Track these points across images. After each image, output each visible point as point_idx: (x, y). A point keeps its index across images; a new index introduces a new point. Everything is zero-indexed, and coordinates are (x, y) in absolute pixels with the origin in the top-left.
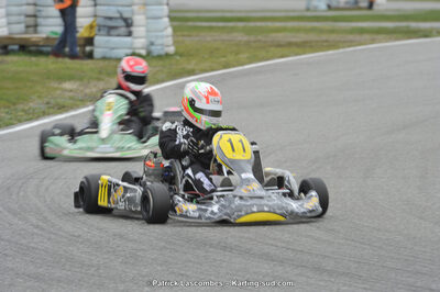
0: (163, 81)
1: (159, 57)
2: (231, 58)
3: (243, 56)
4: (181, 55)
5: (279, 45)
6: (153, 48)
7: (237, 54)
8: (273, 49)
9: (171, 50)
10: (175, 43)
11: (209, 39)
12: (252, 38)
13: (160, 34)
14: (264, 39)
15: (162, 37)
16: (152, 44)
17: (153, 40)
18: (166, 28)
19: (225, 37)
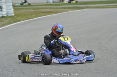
0: (12, 23)
1: (10, 17)
2: (30, 16)
3: (34, 16)
4: (16, 16)
5: (43, 13)
6: (8, 14)
7: (32, 15)
8: (41, 13)
9: (13, 15)
10: (14, 13)
11: (23, 11)
12: (35, 11)
13: (10, 10)
14: (38, 11)
15: (11, 11)
16: (8, 13)
17: (8, 12)
18: (12, 9)
19: (27, 11)
